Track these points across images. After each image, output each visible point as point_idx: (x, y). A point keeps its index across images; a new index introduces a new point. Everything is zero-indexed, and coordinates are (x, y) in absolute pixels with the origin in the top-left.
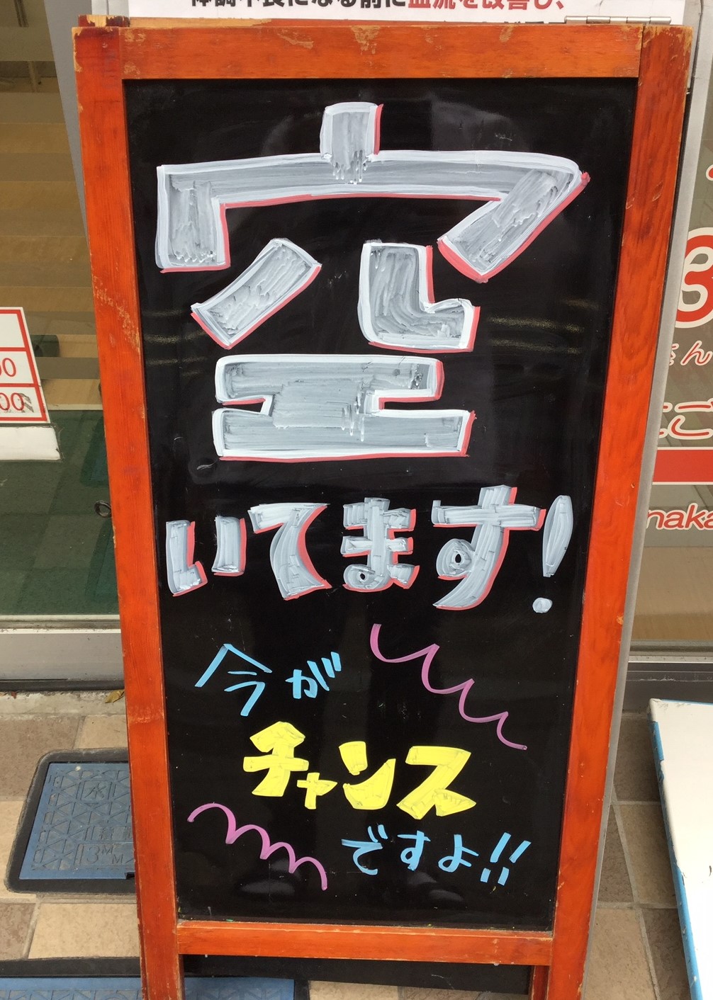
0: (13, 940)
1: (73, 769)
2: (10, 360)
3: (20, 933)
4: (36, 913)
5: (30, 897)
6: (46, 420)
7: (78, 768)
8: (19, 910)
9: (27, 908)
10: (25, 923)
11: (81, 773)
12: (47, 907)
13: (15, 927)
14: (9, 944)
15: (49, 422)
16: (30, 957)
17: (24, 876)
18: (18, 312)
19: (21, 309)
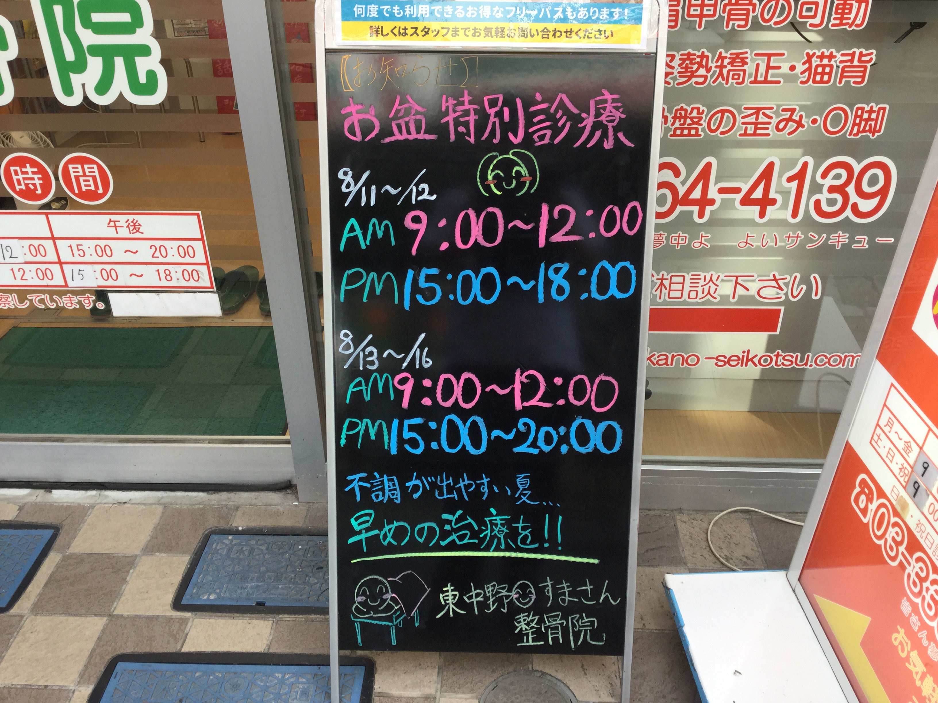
0: (172, 640)
1: (227, 538)
2: (192, 247)
3: (177, 636)
4: (190, 624)
5: (188, 614)
6: (213, 288)
7: (230, 537)
8: (178, 622)
9: (184, 622)
10: (182, 630)
11: (231, 541)
12: (197, 621)
13: (174, 633)
14: (168, 642)
15: (215, 289)
16: (183, 651)
17: (184, 601)
18: (198, 215)
19: (200, 212)
